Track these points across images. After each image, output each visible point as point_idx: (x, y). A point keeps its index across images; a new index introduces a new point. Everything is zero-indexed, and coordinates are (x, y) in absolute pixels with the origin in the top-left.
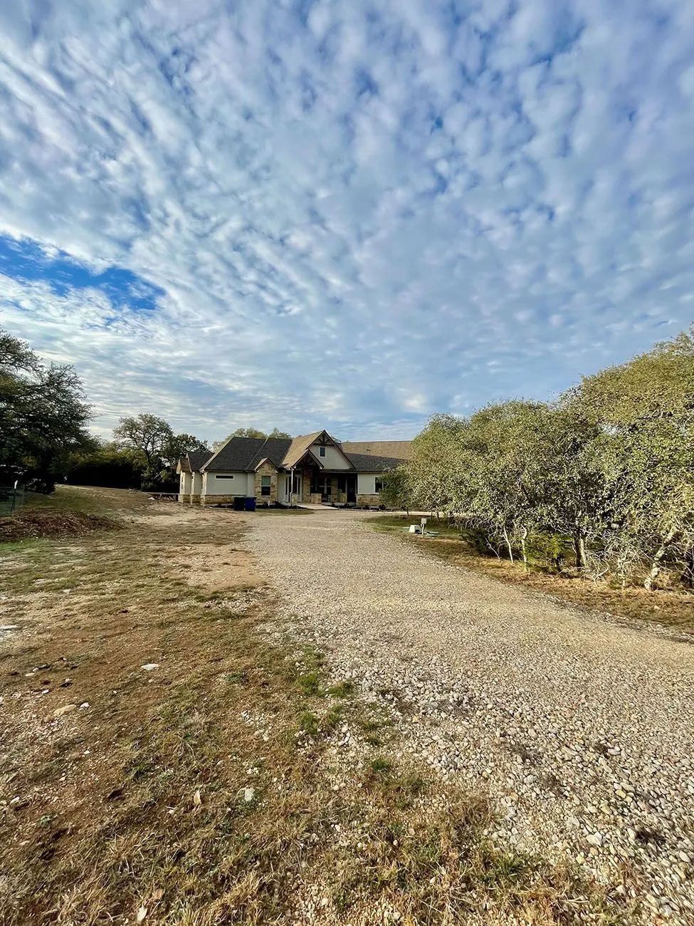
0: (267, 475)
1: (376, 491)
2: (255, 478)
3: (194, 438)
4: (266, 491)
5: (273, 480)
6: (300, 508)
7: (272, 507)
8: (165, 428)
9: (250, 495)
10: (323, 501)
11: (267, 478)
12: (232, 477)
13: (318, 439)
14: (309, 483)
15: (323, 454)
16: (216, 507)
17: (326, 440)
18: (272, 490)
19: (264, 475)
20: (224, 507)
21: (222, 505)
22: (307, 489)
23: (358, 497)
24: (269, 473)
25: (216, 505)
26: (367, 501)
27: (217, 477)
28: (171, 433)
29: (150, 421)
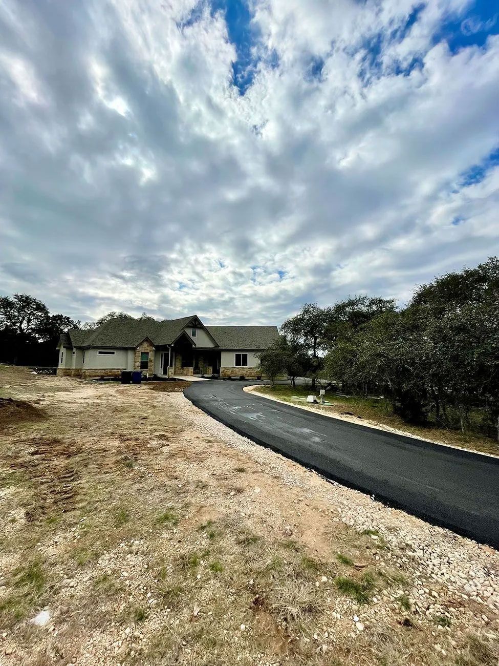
0: (146, 351)
1: (236, 365)
2: (136, 354)
3: (69, 318)
4: (144, 365)
5: (151, 356)
6: (175, 379)
7: (149, 379)
8: (41, 307)
9: (130, 369)
10: (194, 374)
11: (145, 354)
12: (113, 353)
13: (191, 322)
14: (181, 358)
15: (194, 334)
16: (100, 380)
17: (197, 323)
18: (149, 364)
19: (143, 351)
20: (108, 380)
21: (105, 378)
22: (179, 364)
23: (221, 370)
24: (148, 350)
25: (99, 378)
26: (229, 373)
27: (100, 353)
28: (47, 312)
29: (26, 302)
